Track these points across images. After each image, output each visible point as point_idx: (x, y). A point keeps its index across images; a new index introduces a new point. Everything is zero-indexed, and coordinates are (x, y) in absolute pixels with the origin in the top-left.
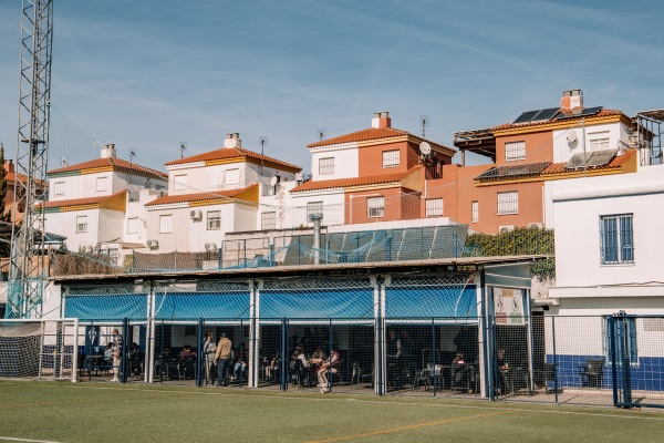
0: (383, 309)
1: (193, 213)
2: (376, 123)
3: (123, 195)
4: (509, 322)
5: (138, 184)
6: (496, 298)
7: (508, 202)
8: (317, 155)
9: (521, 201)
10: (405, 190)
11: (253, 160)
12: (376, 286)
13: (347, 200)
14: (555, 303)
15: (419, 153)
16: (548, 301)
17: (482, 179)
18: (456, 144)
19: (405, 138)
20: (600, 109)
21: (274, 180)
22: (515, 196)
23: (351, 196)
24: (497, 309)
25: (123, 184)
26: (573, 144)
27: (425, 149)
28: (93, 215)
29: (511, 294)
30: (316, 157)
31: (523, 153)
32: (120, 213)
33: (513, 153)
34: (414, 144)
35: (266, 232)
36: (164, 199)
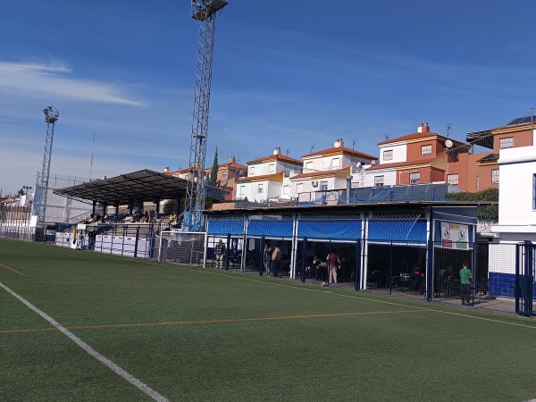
0: (367, 235)
1: (313, 183)
2: (420, 130)
3: (281, 174)
4: (454, 247)
5: (291, 168)
6: (443, 229)
10: (432, 168)
11: (347, 153)
12: (363, 219)
13: (398, 174)
14: (495, 236)
15: (445, 147)
16: (490, 235)
17: (482, 161)
18: (468, 140)
19: (435, 138)
21: (359, 164)
23: (400, 172)
24: (444, 237)
25: (282, 168)
27: (449, 144)
28: (265, 184)
29: (458, 227)
30: (382, 150)
31: (512, 144)
32: (280, 183)
34: (441, 142)
35: (337, 190)
36: (301, 176)
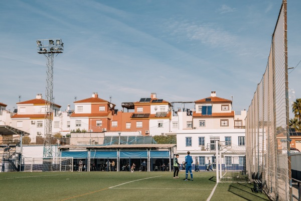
0: (150, 155)
1: (32, 122)
2: (93, 96)
7: (139, 124)
8: (77, 105)
9: (143, 124)
10: (108, 119)
12: (148, 151)
13: (90, 121)
15: (109, 106)
17: (132, 117)
19: (107, 103)
20: (162, 100)
22: (141, 123)
23: (91, 120)
26: (156, 109)
27: (111, 106)
31: (142, 110)
33: (140, 110)
